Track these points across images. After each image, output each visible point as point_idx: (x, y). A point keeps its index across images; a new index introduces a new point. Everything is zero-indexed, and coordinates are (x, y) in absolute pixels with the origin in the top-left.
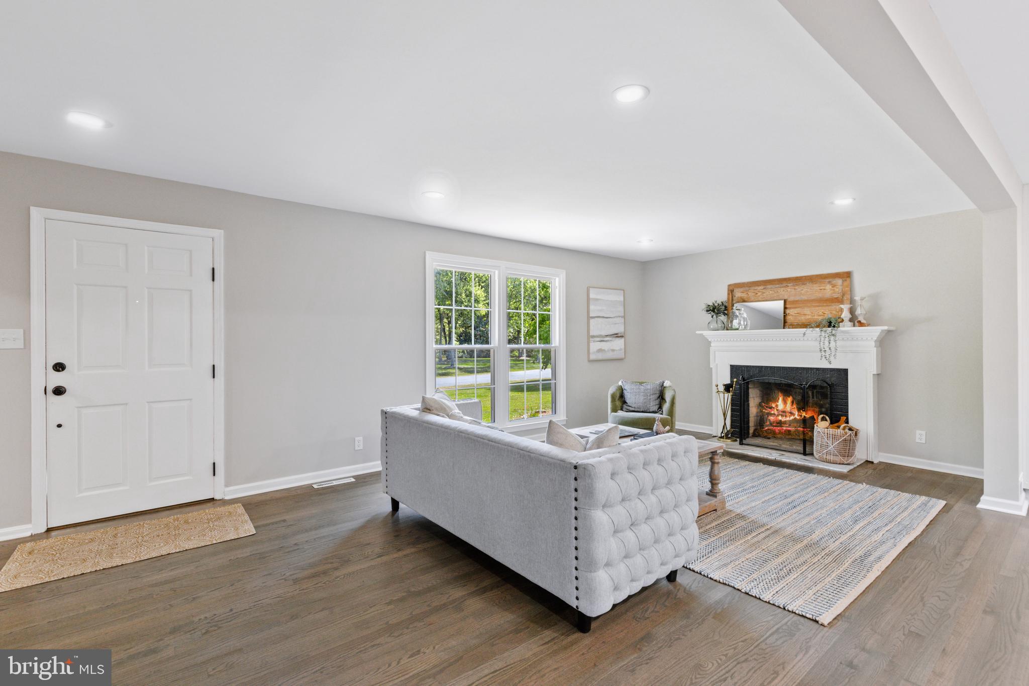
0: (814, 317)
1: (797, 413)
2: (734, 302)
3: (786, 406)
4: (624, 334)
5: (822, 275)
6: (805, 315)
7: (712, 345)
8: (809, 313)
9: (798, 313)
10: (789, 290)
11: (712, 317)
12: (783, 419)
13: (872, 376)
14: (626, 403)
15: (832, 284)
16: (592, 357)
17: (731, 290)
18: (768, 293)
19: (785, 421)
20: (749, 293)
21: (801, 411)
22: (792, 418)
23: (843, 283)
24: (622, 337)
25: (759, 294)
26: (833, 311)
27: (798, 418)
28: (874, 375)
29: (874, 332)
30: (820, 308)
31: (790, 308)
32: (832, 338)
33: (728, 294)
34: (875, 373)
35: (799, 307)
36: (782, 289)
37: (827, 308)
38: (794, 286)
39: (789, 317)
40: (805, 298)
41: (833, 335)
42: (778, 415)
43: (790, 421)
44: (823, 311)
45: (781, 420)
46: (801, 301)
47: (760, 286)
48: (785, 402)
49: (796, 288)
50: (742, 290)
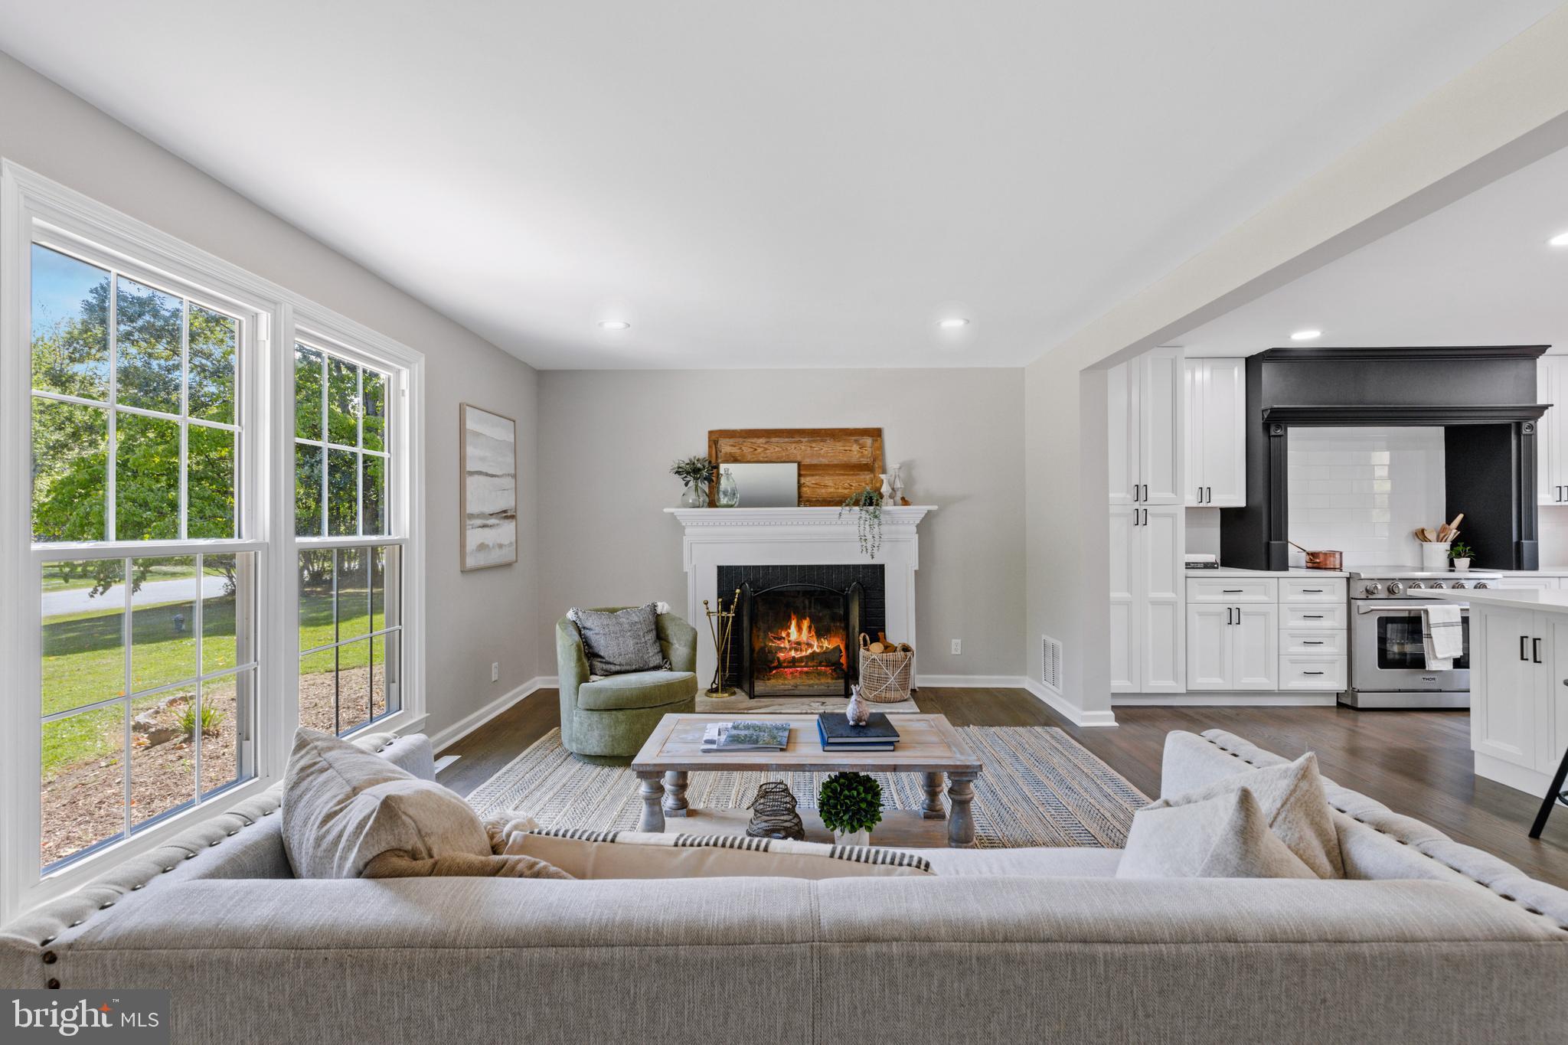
0: (838, 491)
1: (816, 644)
2: (720, 461)
3: (801, 634)
4: (516, 512)
5: (848, 429)
6: (826, 486)
7: (687, 531)
8: (832, 484)
9: (816, 484)
10: (803, 447)
11: (686, 485)
12: (798, 655)
14: (598, 656)
15: (859, 444)
16: (471, 562)
17: (714, 441)
18: (772, 450)
19: (800, 657)
20: (743, 448)
21: (822, 639)
22: (810, 651)
23: (873, 445)
24: (513, 517)
25: (759, 450)
26: (861, 482)
27: (818, 651)
29: (915, 513)
30: (846, 477)
31: (806, 476)
32: (875, 521)
33: (710, 447)
35: (816, 475)
36: (793, 446)
37: (855, 477)
38: (809, 442)
39: (805, 489)
40: (824, 461)
41: (876, 517)
42: (790, 649)
43: (806, 656)
44: (848, 481)
45: (794, 657)
46: (821, 465)
47: (761, 437)
48: (799, 629)
49: (813, 445)
50: (732, 441)
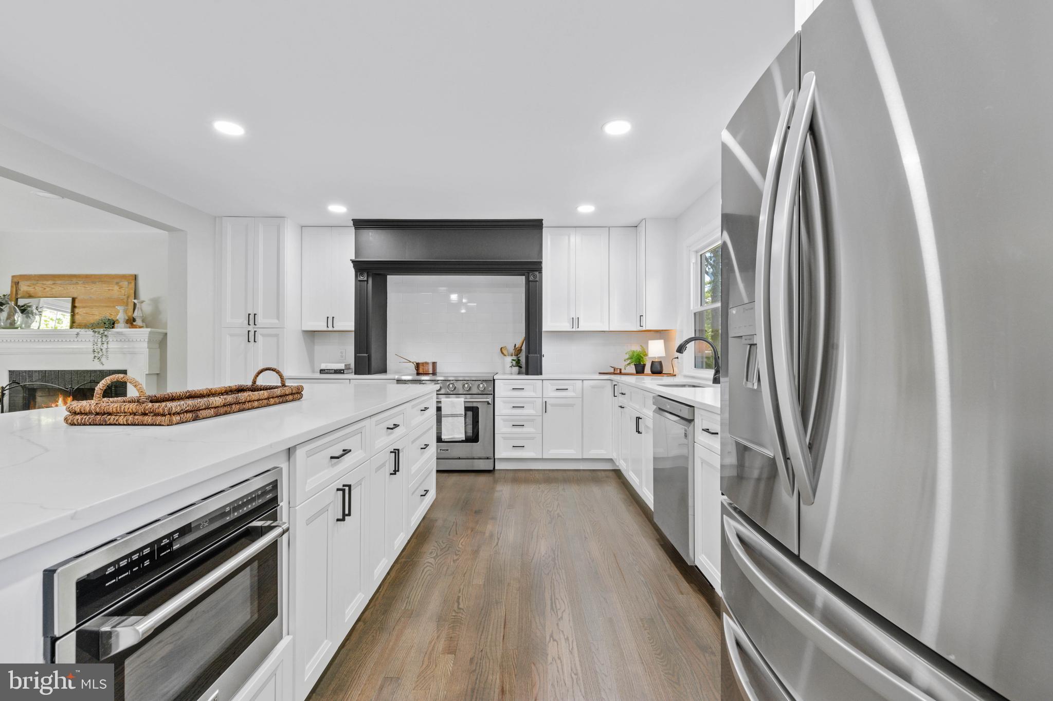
2: (19, 297)
5: (111, 275)
6: (93, 315)
8: (97, 313)
9: (86, 313)
10: (79, 287)
13: (145, 375)
17: (16, 282)
18: (56, 289)
20: (36, 288)
23: (128, 285)
25: (49, 289)
28: (146, 374)
31: (79, 307)
32: (104, 339)
34: (147, 373)
35: (88, 307)
36: (71, 286)
37: (114, 309)
39: (76, 317)
40: (94, 297)
41: (106, 336)
44: (109, 312)
46: (90, 300)
47: (49, 280)
49: (87, 286)
50: (27, 283)
